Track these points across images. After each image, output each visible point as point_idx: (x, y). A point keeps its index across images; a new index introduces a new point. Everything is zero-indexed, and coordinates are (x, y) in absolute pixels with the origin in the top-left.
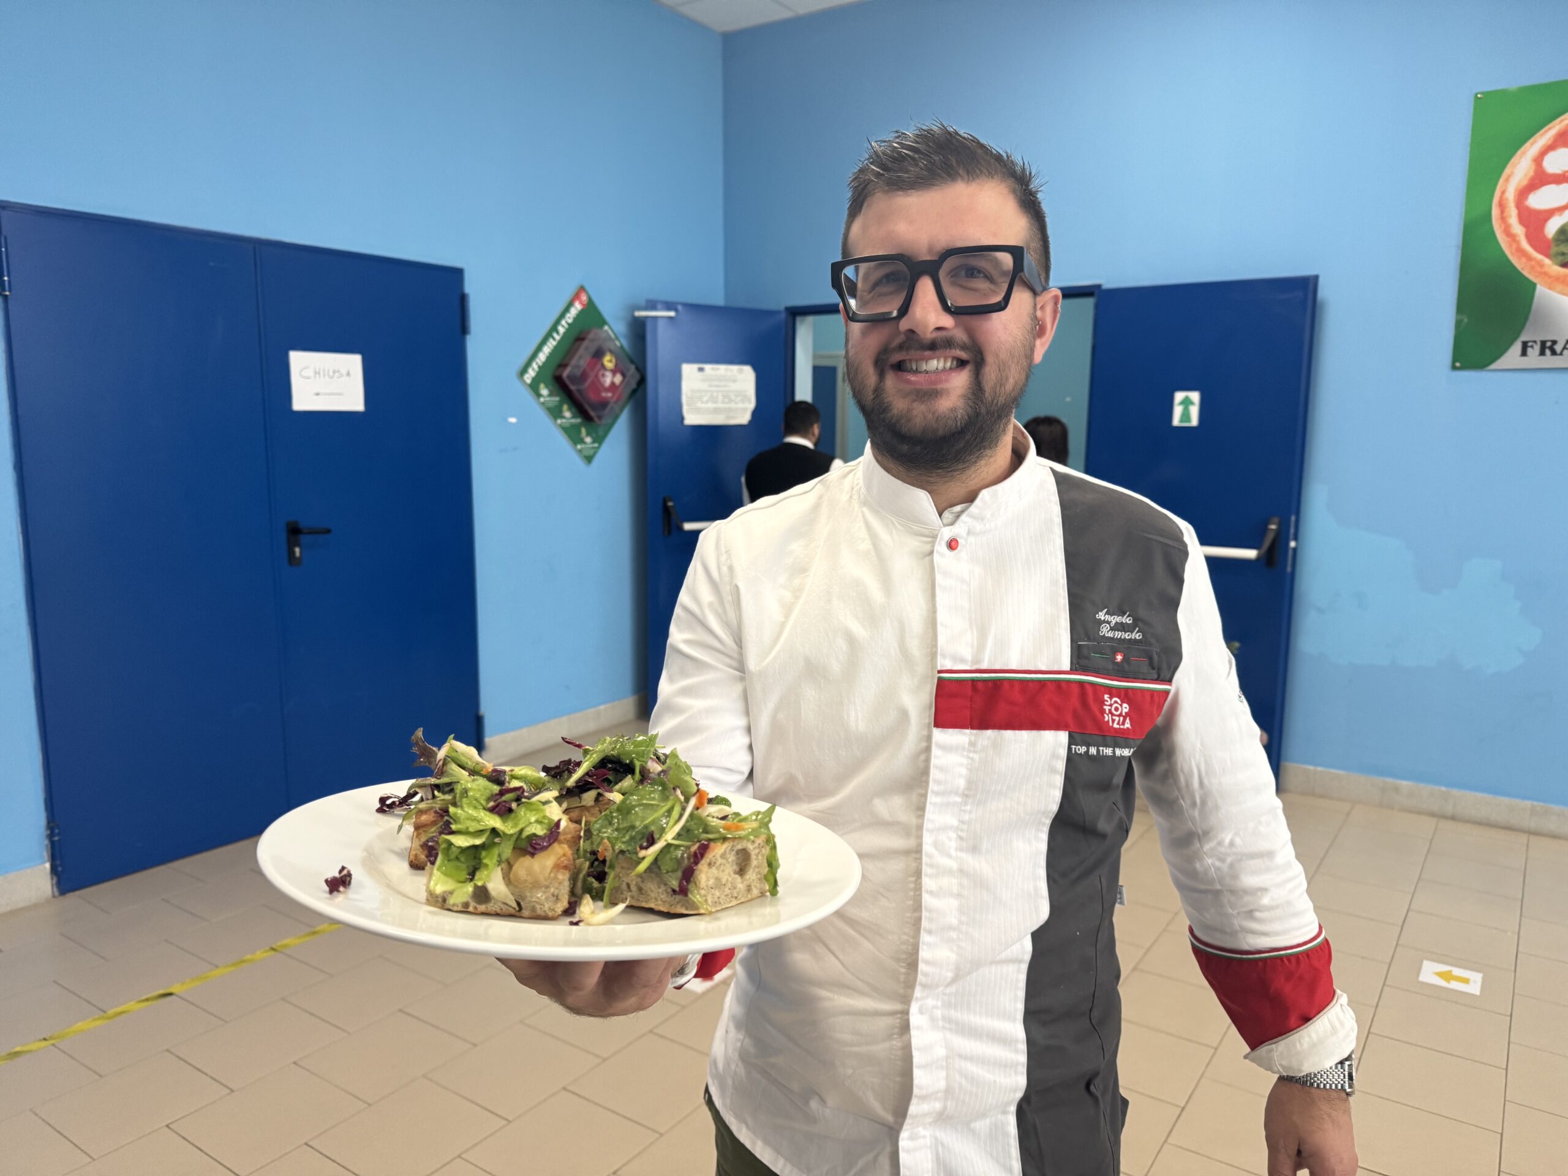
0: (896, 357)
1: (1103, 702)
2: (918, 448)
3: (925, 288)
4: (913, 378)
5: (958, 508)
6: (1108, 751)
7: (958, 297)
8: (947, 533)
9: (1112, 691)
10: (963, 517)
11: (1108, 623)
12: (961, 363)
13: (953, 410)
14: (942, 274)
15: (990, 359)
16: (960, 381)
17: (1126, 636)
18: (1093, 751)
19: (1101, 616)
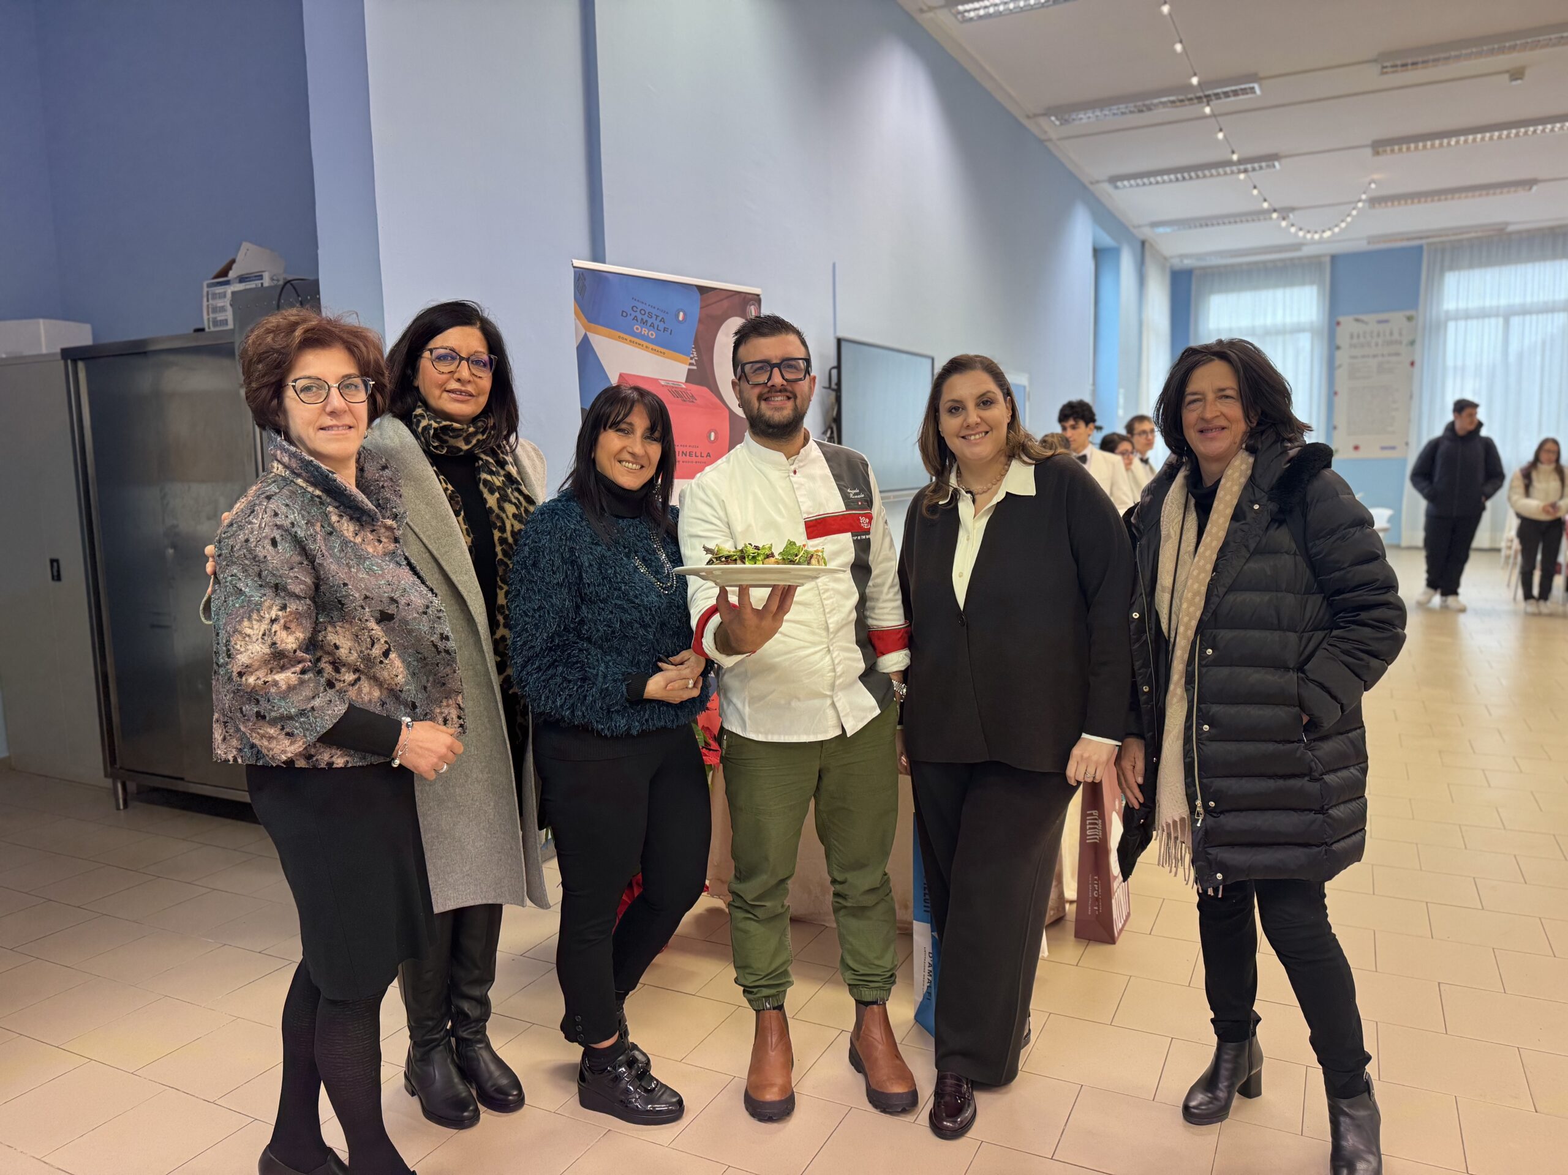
0: (765, 396)
1: (859, 520)
2: (776, 430)
3: (776, 370)
4: (772, 403)
5: (793, 458)
6: (864, 537)
7: (788, 376)
8: (793, 468)
9: (862, 515)
10: (796, 461)
11: (852, 492)
12: (789, 398)
13: (789, 414)
14: (782, 367)
15: (799, 396)
16: (790, 405)
17: (859, 497)
18: (859, 538)
19: (849, 491)
